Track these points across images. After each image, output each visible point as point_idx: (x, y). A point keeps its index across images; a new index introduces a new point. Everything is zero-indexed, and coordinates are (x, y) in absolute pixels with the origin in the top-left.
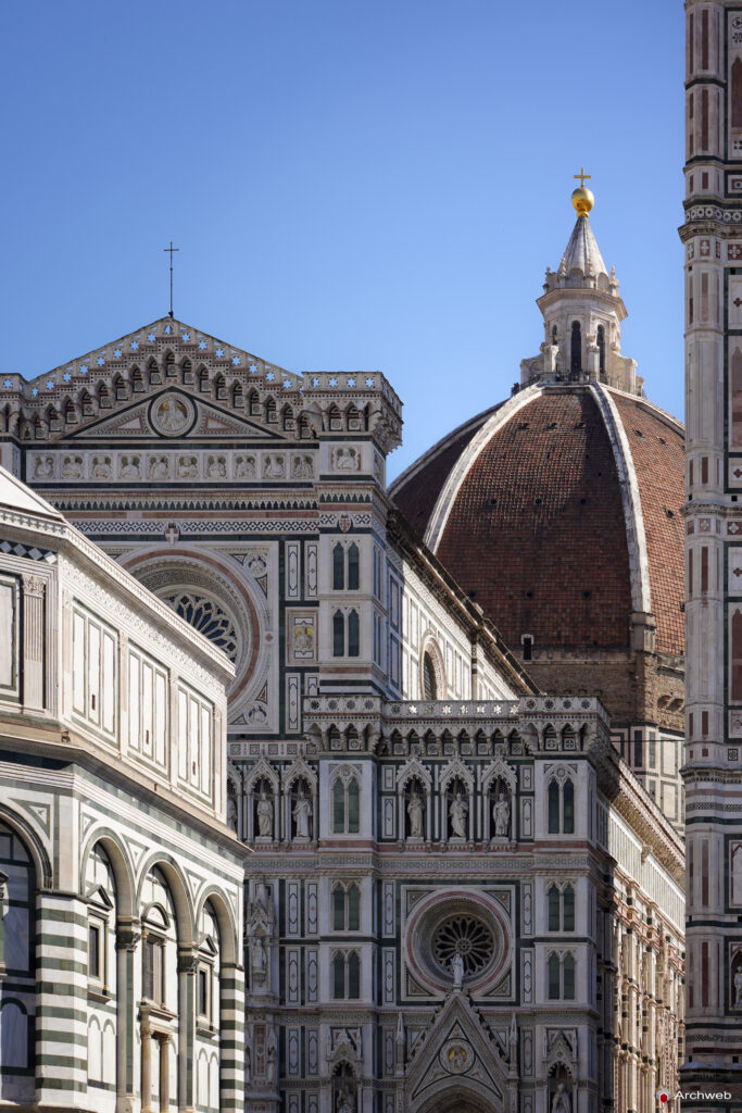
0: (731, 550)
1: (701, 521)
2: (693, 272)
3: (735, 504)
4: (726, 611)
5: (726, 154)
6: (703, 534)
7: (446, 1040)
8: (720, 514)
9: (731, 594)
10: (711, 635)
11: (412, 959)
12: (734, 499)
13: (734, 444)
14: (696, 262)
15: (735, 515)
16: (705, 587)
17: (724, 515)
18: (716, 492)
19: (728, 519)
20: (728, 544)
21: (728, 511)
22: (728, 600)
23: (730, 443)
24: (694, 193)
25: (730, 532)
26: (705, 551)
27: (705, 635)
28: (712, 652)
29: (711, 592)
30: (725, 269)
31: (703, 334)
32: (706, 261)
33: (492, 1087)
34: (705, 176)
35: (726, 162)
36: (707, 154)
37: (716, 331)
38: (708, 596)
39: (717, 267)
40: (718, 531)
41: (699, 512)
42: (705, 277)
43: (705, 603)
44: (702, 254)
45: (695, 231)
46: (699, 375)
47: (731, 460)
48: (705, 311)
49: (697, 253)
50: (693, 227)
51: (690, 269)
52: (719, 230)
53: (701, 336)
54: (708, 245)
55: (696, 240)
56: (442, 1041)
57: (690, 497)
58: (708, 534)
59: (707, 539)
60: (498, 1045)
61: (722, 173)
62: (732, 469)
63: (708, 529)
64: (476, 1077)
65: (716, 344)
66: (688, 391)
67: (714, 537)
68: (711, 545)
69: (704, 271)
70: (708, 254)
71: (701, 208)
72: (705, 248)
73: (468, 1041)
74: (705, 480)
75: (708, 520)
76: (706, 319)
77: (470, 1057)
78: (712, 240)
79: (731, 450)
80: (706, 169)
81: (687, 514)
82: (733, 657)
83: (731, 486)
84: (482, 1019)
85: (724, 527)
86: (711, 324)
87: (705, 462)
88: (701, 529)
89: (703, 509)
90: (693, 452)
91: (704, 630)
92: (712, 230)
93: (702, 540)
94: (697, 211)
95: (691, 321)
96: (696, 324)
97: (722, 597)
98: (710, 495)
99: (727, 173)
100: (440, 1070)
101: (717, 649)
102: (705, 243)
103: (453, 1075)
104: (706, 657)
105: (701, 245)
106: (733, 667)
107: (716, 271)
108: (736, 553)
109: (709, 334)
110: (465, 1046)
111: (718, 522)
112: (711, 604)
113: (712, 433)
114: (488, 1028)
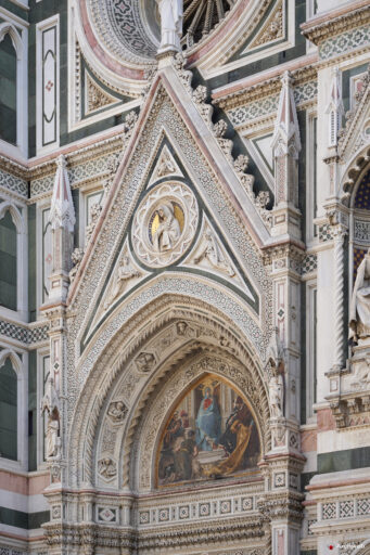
7: (144, 192)
11: (87, 30)
33: (238, 282)
56: (136, 194)
60: (251, 169)
64: (204, 266)
73: (186, 179)
77: (191, 214)
84: (217, 115)
100: (134, 267)
103: (156, 272)
110: (180, 193)
114: (231, 134)
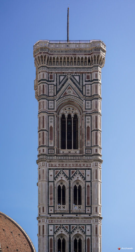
0: (49, 226)
1: (42, 220)
2: (40, 169)
3: (50, 216)
4: (48, 238)
5: (48, 145)
6: (43, 222)
8: (47, 218)
9: (49, 235)
10: (45, 243)
12: (50, 215)
13: (50, 204)
14: (41, 167)
15: (50, 219)
16: (43, 233)
17: (48, 219)
18: (46, 214)
19: (49, 220)
20: (48, 225)
21: (49, 218)
22: (49, 236)
23: (49, 204)
24: (41, 153)
25: (49, 222)
26: (43, 226)
27: (43, 243)
28: (45, 246)
29: (45, 234)
30: (48, 169)
31: (43, 182)
32: (44, 167)
34: (43, 150)
35: (48, 147)
36: (44, 145)
37: (46, 181)
38: (44, 235)
39: (46, 168)
40: (46, 222)
41: (42, 218)
42: (43, 170)
43: (43, 236)
44: (43, 165)
45: (41, 161)
46: (42, 190)
47: (49, 208)
48: (43, 177)
49: (41, 165)
50: (40, 160)
51: (40, 168)
52: (47, 161)
53: (42, 182)
54: (44, 164)
55: (41, 163)
57: (40, 215)
58: (44, 222)
59: (44, 223)
61: (47, 149)
62: (50, 209)
63: (44, 221)
65: (46, 184)
66: (39, 193)
67: (46, 223)
68: (45, 225)
69: (43, 169)
70: (44, 165)
71: (42, 156)
72: (43, 164)
74: (43, 211)
75: (44, 220)
76: (44, 179)
78: (45, 163)
79: (49, 205)
80: (43, 148)
81: (39, 218)
82: (50, 248)
83: (49, 213)
85: (48, 221)
86: (45, 180)
87: (43, 208)
88: (42, 221)
89: (43, 217)
90: (40, 206)
91: (43, 242)
92: (45, 161)
93: (42, 224)
94: (41, 157)
95: (40, 179)
96: (41, 180)
97: (47, 235)
98: (45, 214)
99: (48, 149)
101: (46, 246)
102: (43, 163)
104: (44, 248)
105: (42, 163)
106: (50, 250)
107: (46, 169)
108: (51, 226)
109: (44, 182)
111: (46, 220)
112: (45, 237)
113: (45, 202)
